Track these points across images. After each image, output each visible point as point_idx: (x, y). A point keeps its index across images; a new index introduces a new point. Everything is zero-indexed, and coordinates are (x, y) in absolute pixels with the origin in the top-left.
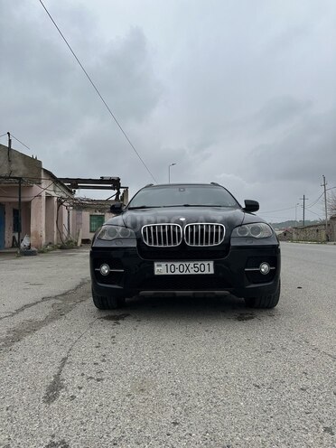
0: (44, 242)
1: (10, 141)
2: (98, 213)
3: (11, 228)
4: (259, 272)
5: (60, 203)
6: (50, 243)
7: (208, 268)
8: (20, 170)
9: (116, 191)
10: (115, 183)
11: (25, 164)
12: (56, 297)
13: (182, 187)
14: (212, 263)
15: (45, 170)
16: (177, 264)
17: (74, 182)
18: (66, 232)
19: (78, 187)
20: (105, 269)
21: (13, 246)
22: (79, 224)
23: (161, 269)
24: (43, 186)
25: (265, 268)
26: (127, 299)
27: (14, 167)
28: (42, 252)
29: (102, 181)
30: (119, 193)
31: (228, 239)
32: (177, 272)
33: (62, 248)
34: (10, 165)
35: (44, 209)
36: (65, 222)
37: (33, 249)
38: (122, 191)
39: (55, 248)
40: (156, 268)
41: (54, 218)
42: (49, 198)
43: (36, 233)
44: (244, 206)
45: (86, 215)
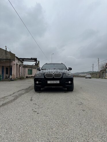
0: (15, 77)
1: (6, 48)
2: (30, 69)
3: (6, 73)
4: (69, 83)
5: (20, 66)
6: (17, 78)
7: (58, 82)
8: (9, 57)
9: (36, 62)
10: (35, 60)
11: (10, 55)
12: (25, 89)
13: (54, 64)
14: (59, 81)
15: (16, 57)
16: (52, 81)
17: (23, 59)
18: (21, 74)
19: (24, 61)
20: (37, 82)
21: (6, 78)
22: (25, 72)
23: (49, 82)
24: (16, 61)
25: (70, 82)
26: (41, 89)
27: (7, 56)
28: (15, 80)
29: (31, 59)
30: (36, 63)
31: (62, 76)
32: (52, 83)
33: (20, 79)
34: (6, 55)
35: (16, 68)
36: (21, 71)
37: (12, 79)
38: (37, 62)
39: (18, 79)
40: (48, 82)
41: (18, 70)
42: (17, 65)
43: (13, 74)
44: (68, 69)
45: (27, 69)
